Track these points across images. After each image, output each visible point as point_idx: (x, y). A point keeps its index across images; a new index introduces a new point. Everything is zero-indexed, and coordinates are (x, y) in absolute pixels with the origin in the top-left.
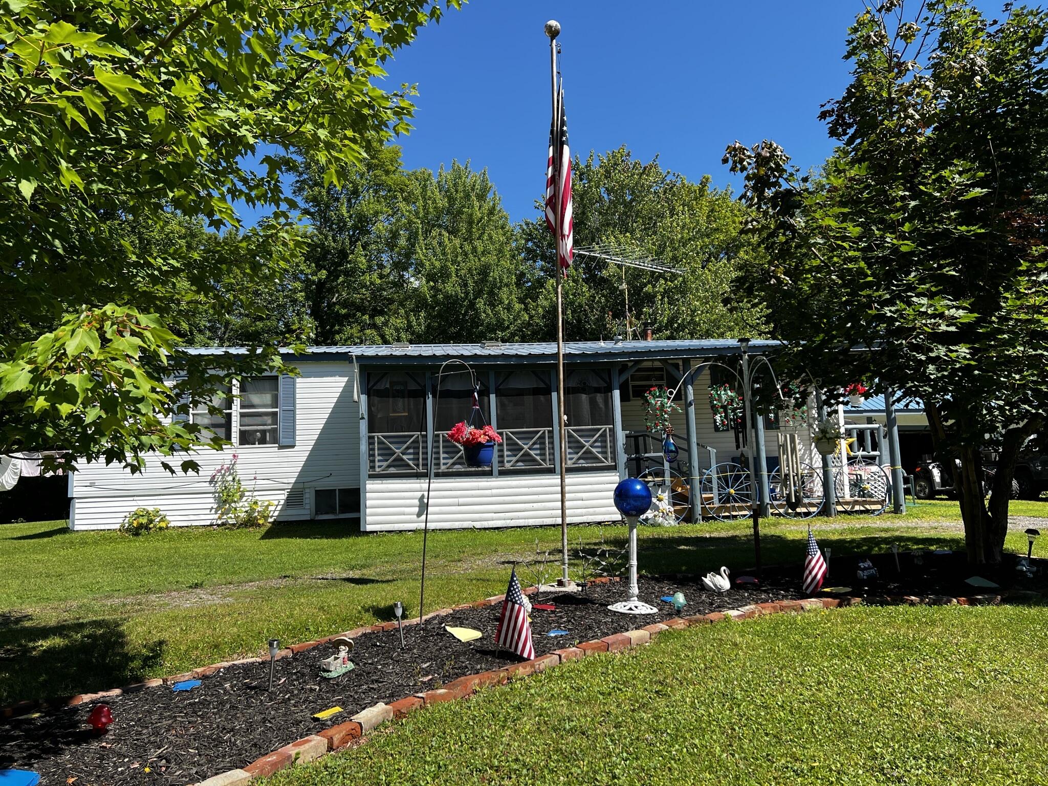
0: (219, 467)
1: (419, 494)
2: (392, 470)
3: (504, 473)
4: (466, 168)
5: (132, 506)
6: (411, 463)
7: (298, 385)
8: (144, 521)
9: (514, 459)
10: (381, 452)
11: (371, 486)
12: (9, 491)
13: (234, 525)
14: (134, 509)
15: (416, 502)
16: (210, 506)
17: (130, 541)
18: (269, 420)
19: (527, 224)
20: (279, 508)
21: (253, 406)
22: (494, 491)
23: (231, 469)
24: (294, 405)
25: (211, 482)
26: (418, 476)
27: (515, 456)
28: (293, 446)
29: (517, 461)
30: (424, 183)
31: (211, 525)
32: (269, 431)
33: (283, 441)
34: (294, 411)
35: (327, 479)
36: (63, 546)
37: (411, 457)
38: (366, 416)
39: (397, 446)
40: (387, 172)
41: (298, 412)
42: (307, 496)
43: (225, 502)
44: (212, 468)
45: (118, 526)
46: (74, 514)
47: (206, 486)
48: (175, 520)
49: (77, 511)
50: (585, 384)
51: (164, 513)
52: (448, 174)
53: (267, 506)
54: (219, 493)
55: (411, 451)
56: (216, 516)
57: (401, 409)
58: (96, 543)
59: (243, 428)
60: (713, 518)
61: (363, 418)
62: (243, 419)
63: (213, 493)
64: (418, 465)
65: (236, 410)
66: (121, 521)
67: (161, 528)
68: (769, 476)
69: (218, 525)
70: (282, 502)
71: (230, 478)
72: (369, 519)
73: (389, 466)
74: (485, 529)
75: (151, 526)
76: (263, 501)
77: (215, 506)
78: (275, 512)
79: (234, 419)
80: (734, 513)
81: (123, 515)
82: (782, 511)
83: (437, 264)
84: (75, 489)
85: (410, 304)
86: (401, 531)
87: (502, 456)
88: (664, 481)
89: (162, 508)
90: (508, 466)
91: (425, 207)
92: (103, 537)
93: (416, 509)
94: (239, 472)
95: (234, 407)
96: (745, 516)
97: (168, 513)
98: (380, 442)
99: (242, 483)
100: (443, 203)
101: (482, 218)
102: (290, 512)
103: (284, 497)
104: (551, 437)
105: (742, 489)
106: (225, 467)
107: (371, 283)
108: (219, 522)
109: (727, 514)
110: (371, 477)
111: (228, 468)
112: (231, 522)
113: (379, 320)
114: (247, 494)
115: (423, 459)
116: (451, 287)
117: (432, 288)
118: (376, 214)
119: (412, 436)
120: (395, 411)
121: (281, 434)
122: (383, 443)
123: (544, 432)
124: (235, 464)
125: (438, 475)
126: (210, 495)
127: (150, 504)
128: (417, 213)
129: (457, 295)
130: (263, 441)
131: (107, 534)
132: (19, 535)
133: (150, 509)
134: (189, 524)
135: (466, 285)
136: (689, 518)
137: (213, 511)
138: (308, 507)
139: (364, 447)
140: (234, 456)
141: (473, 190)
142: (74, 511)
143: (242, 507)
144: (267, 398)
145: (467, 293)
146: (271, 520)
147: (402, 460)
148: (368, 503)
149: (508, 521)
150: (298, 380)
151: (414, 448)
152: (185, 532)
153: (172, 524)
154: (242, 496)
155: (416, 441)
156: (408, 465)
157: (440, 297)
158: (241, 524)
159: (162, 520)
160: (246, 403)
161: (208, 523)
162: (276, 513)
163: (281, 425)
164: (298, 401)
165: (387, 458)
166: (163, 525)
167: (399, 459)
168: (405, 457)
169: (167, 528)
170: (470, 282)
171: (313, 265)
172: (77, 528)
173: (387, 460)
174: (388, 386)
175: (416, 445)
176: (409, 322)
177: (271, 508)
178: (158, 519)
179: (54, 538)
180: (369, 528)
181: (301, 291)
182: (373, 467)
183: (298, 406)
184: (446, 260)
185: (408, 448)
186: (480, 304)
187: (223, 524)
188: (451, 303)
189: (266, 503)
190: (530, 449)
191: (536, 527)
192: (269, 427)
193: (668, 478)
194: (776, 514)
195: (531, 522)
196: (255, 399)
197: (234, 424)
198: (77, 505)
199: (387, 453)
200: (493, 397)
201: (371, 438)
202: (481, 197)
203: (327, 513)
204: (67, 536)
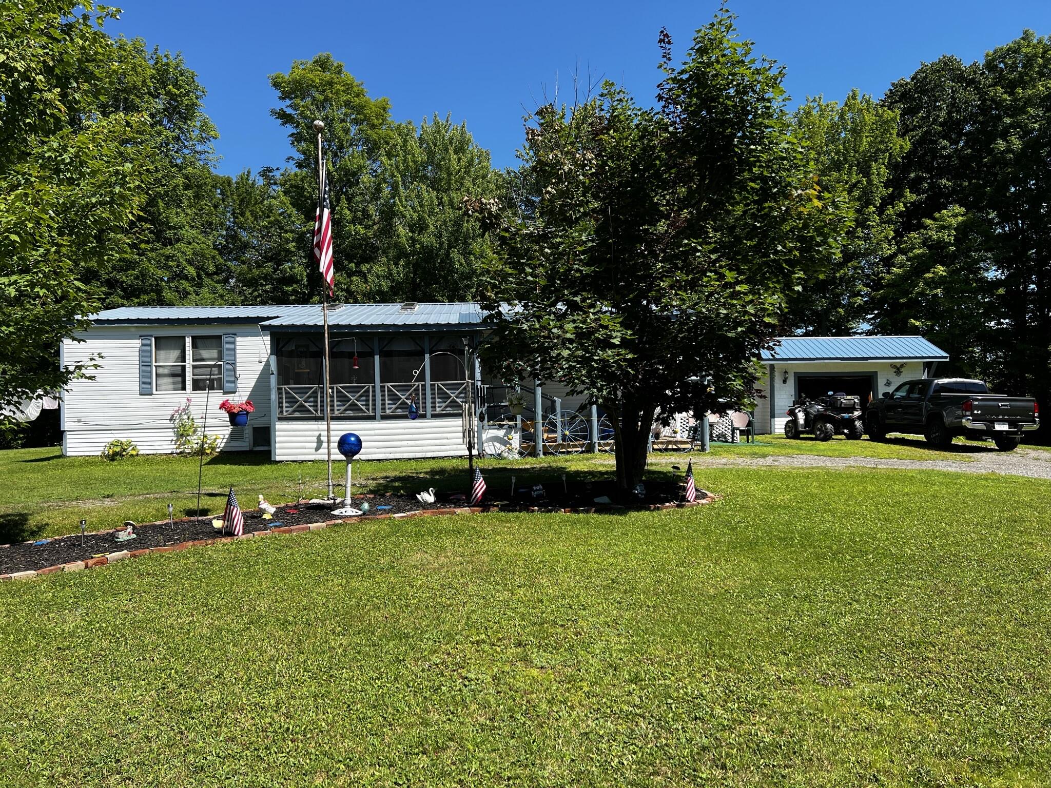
0: (177, 408)
1: (317, 433)
2: (297, 414)
3: (385, 418)
4: (447, 121)
5: (111, 437)
6: (311, 409)
7: (238, 343)
8: (118, 449)
9: (394, 406)
10: (287, 400)
11: (279, 426)
12: (32, 421)
13: (189, 453)
14: (111, 440)
15: (315, 439)
16: (170, 438)
17: (107, 465)
18: (215, 371)
19: (509, 173)
20: (225, 441)
21: (203, 360)
22: (377, 432)
23: (186, 410)
24: (235, 359)
25: (171, 420)
26: (317, 419)
27: (395, 404)
28: (235, 392)
29: (397, 408)
30: (406, 137)
31: (172, 453)
32: (216, 379)
33: (227, 388)
34: (235, 364)
35: (262, 419)
36: (55, 467)
37: (312, 404)
38: (275, 372)
39: (300, 395)
40: (373, 127)
41: (238, 364)
42: (247, 431)
43: (182, 435)
44: (171, 408)
45: (99, 453)
46: (66, 443)
47: (167, 423)
48: (144, 449)
49: (68, 441)
50: (453, 347)
51: (135, 443)
52: (429, 127)
53: (216, 439)
54: (177, 428)
55: (312, 399)
56: (175, 447)
57: (304, 366)
58: (81, 466)
59: (195, 377)
60: (551, 454)
61: (273, 374)
62: (195, 370)
63: (173, 428)
64: (316, 411)
65: (189, 363)
66: (102, 449)
67: (132, 455)
68: (598, 421)
69: (177, 454)
70: (227, 436)
71: (186, 417)
72: (278, 451)
73: (294, 411)
74: (369, 460)
75: (124, 453)
76: (212, 435)
77: (175, 438)
78: (221, 444)
79: (187, 370)
80: (569, 450)
81: (103, 444)
82: (607, 448)
83: (415, 216)
84: (66, 424)
85: (392, 253)
86: (302, 461)
87: (384, 404)
88: (516, 424)
89: (133, 439)
90: (388, 412)
91: (405, 161)
92: (88, 461)
93: (315, 445)
94: (193, 412)
95: (187, 361)
96: (577, 452)
97: (138, 444)
98: (287, 393)
99: (195, 421)
100: (421, 157)
101: (459, 171)
102: (233, 444)
103: (228, 432)
104: (424, 389)
105: (577, 431)
106: (181, 408)
107: (356, 233)
108: (178, 451)
109: (564, 450)
110: (280, 419)
111: (184, 409)
112: (187, 451)
113: (365, 267)
114: (199, 429)
115: (321, 406)
116: (427, 239)
117: (411, 237)
118: (360, 168)
119: (311, 388)
120: (299, 368)
121: (225, 382)
122: (289, 393)
123: (418, 386)
124: (188, 406)
125: (333, 419)
126: (171, 430)
127: (123, 437)
128: (398, 167)
129: (432, 246)
130: (212, 388)
131: (91, 459)
132: (33, 458)
133: (124, 440)
134: (154, 452)
135: (440, 236)
136: (533, 453)
137: (173, 443)
138: (247, 440)
139: (274, 396)
140: (188, 400)
141: (451, 143)
142: (66, 441)
143: (194, 442)
144: (214, 353)
145: (441, 244)
146: (218, 450)
147: (304, 406)
148: (277, 439)
149: (387, 455)
150: (238, 339)
151: (314, 397)
152: (150, 459)
153: (141, 452)
154: (195, 432)
155: (315, 392)
156: (309, 411)
157: (418, 246)
158: (195, 453)
159: (133, 449)
160: (198, 357)
161: (170, 452)
162: (223, 445)
163: (224, 376)
164: (238, 356)
165: (292, 404)
166: (134, 453)
167: (302, 406)
168: (306, 404)
169: (137, 455)
170: (444, 233)
171: (303, 216)
172: (68, 454)
173: (292, 407)
174: (294, 348)
175: (315, 395)
176: (390, 270)
177: (218, 441)
178: (131, 448)
179: (51, 462)
180: (278, 458)
181: (292, 241)
182: (281, 412)
183: (238, 360)
184: (424, 212)
185: (309, 397)
186: (455, 254)
187: (181, 453)
188: (428, 253)
189: (214, 437)
190: (407, 399)
191: (410, 459)
192: (216, 377)
193: (519, 422)
194: (603, 451)
195: (406, 456)
196: (205, 354)
197: (187, 374)
198: (68, 437)
199: (292, 401)
200: (377, 358)
201: (280, 389)
202: (460, 150)
203: (262, 446)
204: (60, 460)
